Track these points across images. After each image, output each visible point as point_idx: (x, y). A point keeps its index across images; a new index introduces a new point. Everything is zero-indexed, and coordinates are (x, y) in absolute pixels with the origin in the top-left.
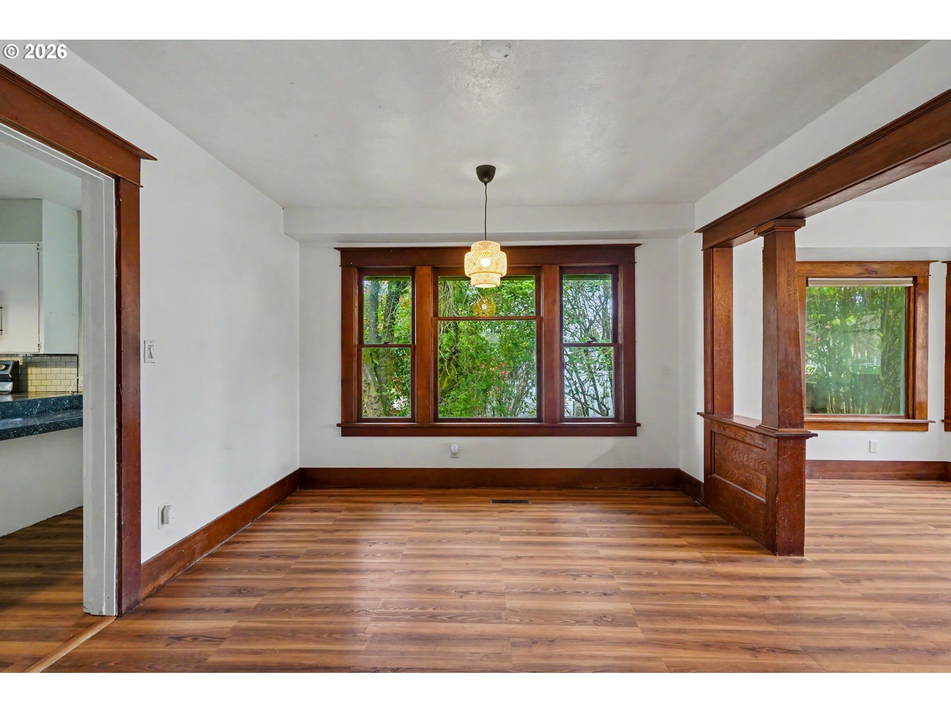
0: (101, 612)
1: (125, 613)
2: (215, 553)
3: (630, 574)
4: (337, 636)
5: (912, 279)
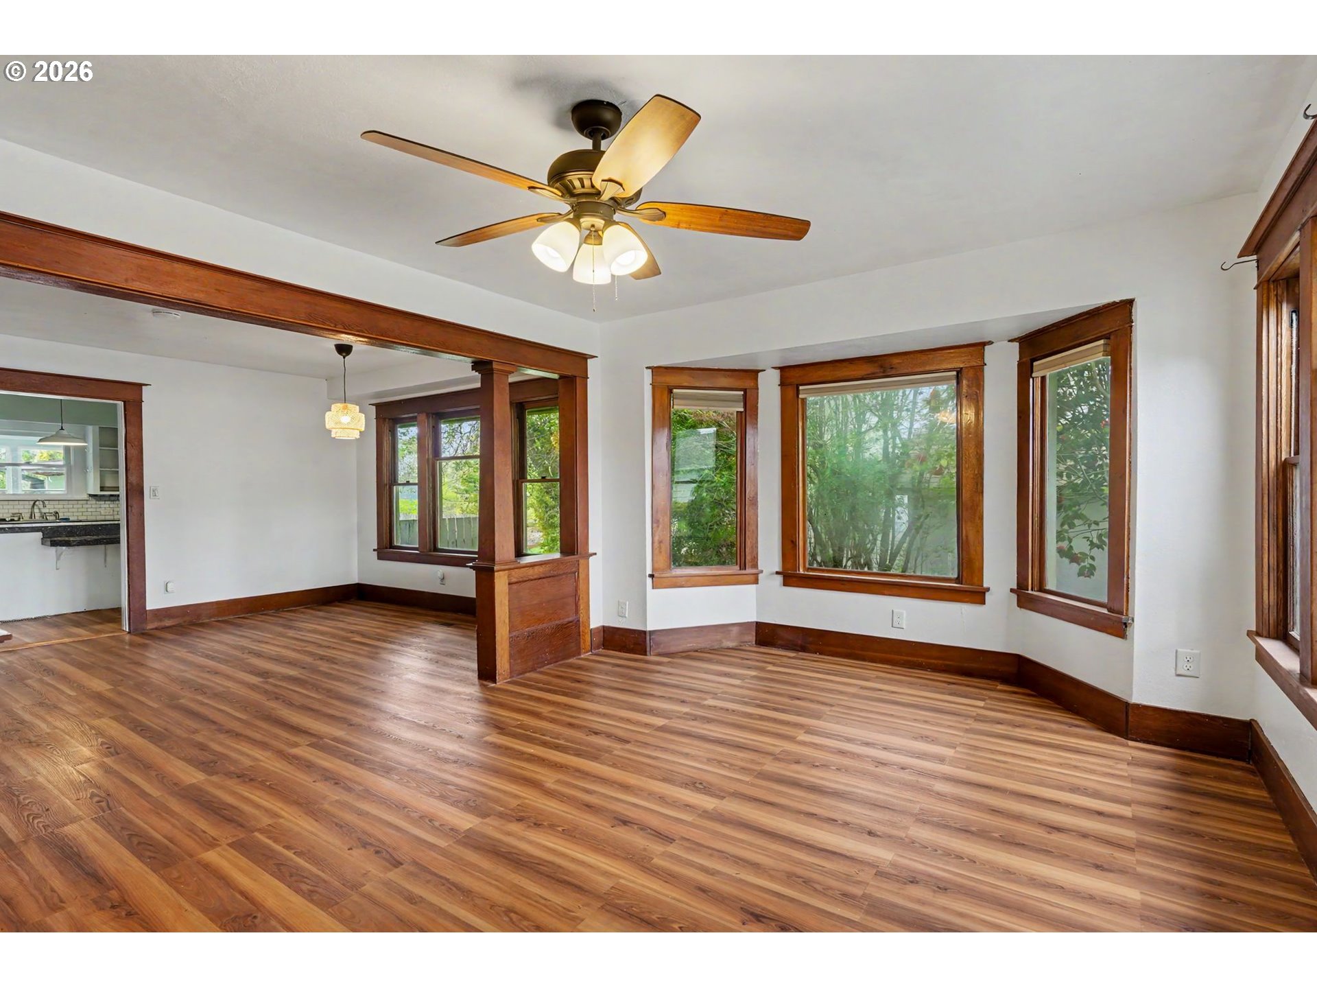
5: (955, 373)
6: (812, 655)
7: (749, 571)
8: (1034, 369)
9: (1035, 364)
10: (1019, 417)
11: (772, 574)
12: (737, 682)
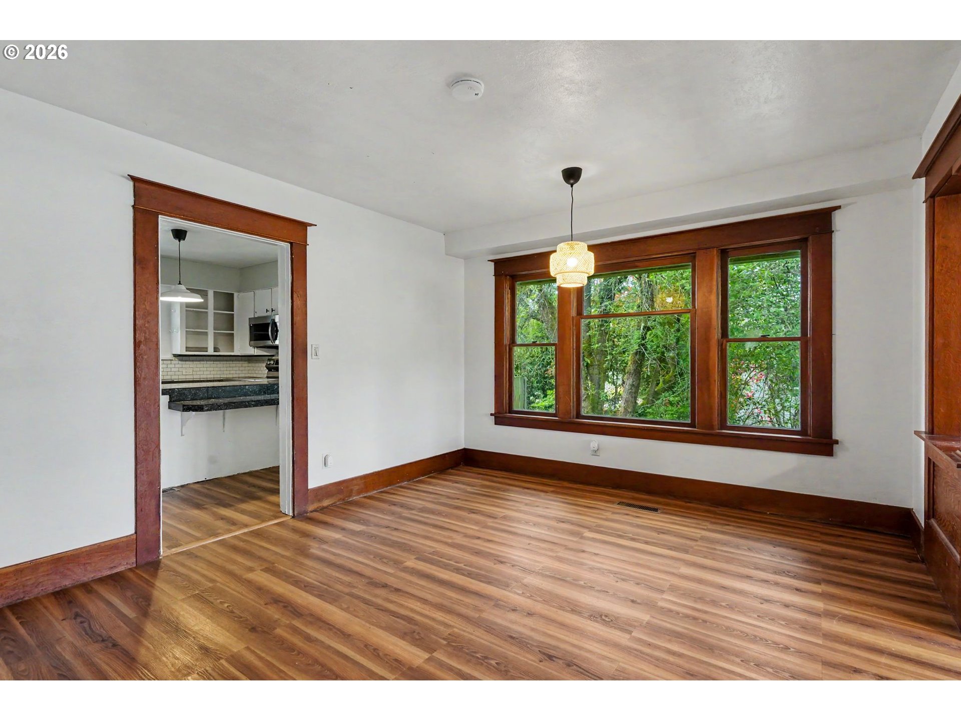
0: (285, 512)
1: (297, 516)
2: (372, 496)
3: (686, 594)
4: (385, 560)
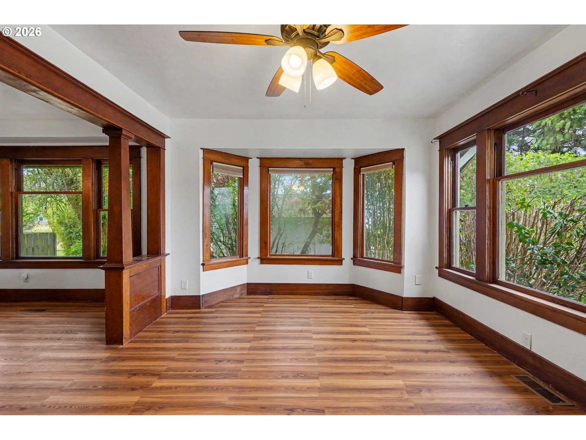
5: (332, 169)
6: (274, 296)
7: (244, 258)
8: (361, 171)
9: (361, 169)
10: (354, 189)
11: (255, 258)
12: (259, 315)
